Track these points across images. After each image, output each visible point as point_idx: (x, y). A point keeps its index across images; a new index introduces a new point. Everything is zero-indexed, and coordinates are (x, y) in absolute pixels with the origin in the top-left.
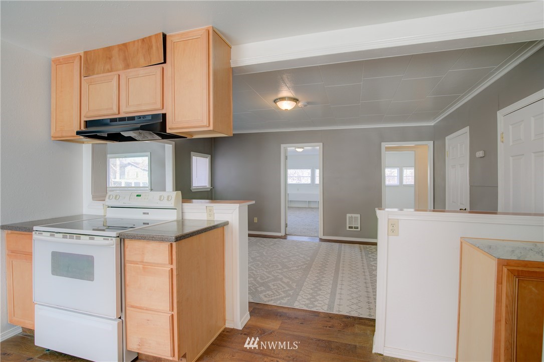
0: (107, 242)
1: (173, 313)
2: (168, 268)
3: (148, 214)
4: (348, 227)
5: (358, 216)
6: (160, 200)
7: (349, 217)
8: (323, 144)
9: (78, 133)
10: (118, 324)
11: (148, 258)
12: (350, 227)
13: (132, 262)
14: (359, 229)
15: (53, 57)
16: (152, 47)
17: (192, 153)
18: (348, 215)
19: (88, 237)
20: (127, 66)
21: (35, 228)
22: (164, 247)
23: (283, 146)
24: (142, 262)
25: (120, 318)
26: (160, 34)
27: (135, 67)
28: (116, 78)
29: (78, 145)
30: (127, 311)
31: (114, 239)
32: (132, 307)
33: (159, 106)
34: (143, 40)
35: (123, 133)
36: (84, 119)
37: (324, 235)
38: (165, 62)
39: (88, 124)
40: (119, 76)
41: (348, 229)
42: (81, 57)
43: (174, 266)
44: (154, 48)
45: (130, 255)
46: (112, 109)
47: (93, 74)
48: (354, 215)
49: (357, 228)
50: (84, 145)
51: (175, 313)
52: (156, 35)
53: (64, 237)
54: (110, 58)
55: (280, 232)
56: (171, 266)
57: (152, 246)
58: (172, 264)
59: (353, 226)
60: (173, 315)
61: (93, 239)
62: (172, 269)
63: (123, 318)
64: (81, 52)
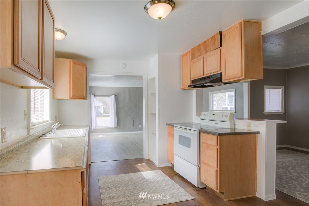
0: (194, 133)
1: (217, 169)
2: (216, 147)
3: (217, 124)
6: (222, 117)
9: (189, 86)
10: (198, 168)
11: (209, 142)
13: (203, 143)
15: (181, 54)
16: (215, 40)
17: (265, 86)
19: (189, 130)
20: (206, 52)
21: (175, 125)
22: (214, 137)
24: (207, 143)
25: (199, 166)
26: (218, 33)
27: (209, 52)
28: (202, 58)
29: (191, 90)
30: (201, 164)
31: (197, 131)
32: (203, 163)
33: (219, 69)
34: (212, 37)
35: (205, 84)
36: (192, 79)
38: (221, 46)
39: (193, 81)
40: (203, 57)
42: (190, 52)
43: (218, 147)
44: (216, 40)
45: (203, 140)
46: (201, 73)
47: (194, 58)
50: (194, 90)
51: (218, 169)
52: (217, 34)
53: (182, 129)
54: (200, 50)
56: (217, 147)
57: (210, 136)
58: (217, 146)
60: (217, 170)
61: (190, 131)
62: (217, 148)
63: (200, 166)
64: (190, 50)
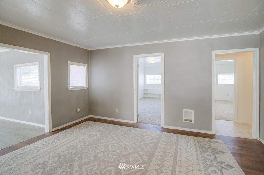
4: (184, 120)
5: (193, 111)
7: (185, 112)
8: (164, 54)
12: (186, 120)
14: (193, 122)
17: (69, 62)
18: (184, 110)
23: (135, 56)
37: (165, 125)
41: (184, 121)
48: (189, 110)
49: (191, 121)
55: (133, 120)
59: (188, 119)
